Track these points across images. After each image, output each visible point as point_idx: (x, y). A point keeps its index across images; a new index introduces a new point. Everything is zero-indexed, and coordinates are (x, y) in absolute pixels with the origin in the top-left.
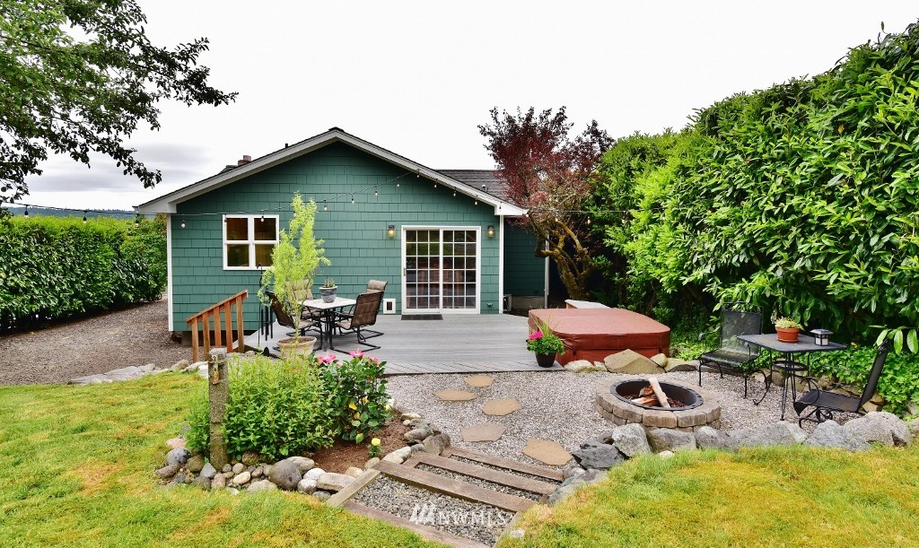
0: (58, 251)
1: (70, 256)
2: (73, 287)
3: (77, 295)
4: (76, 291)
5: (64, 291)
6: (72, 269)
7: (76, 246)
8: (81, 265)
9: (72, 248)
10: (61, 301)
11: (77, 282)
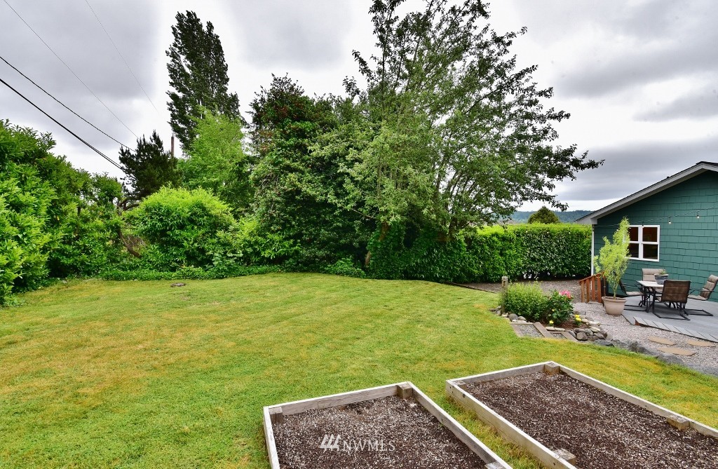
0: (556, 242)
1: (562, 245)
2: (563, 261)
3: (566, 265)
4: (565, 264)
5: (559, 263)
6: (563, 252)
7: (566, 240)
8: (568, 250)
9: (564, 241)
10: (556, 268)
11: (566, 259)
